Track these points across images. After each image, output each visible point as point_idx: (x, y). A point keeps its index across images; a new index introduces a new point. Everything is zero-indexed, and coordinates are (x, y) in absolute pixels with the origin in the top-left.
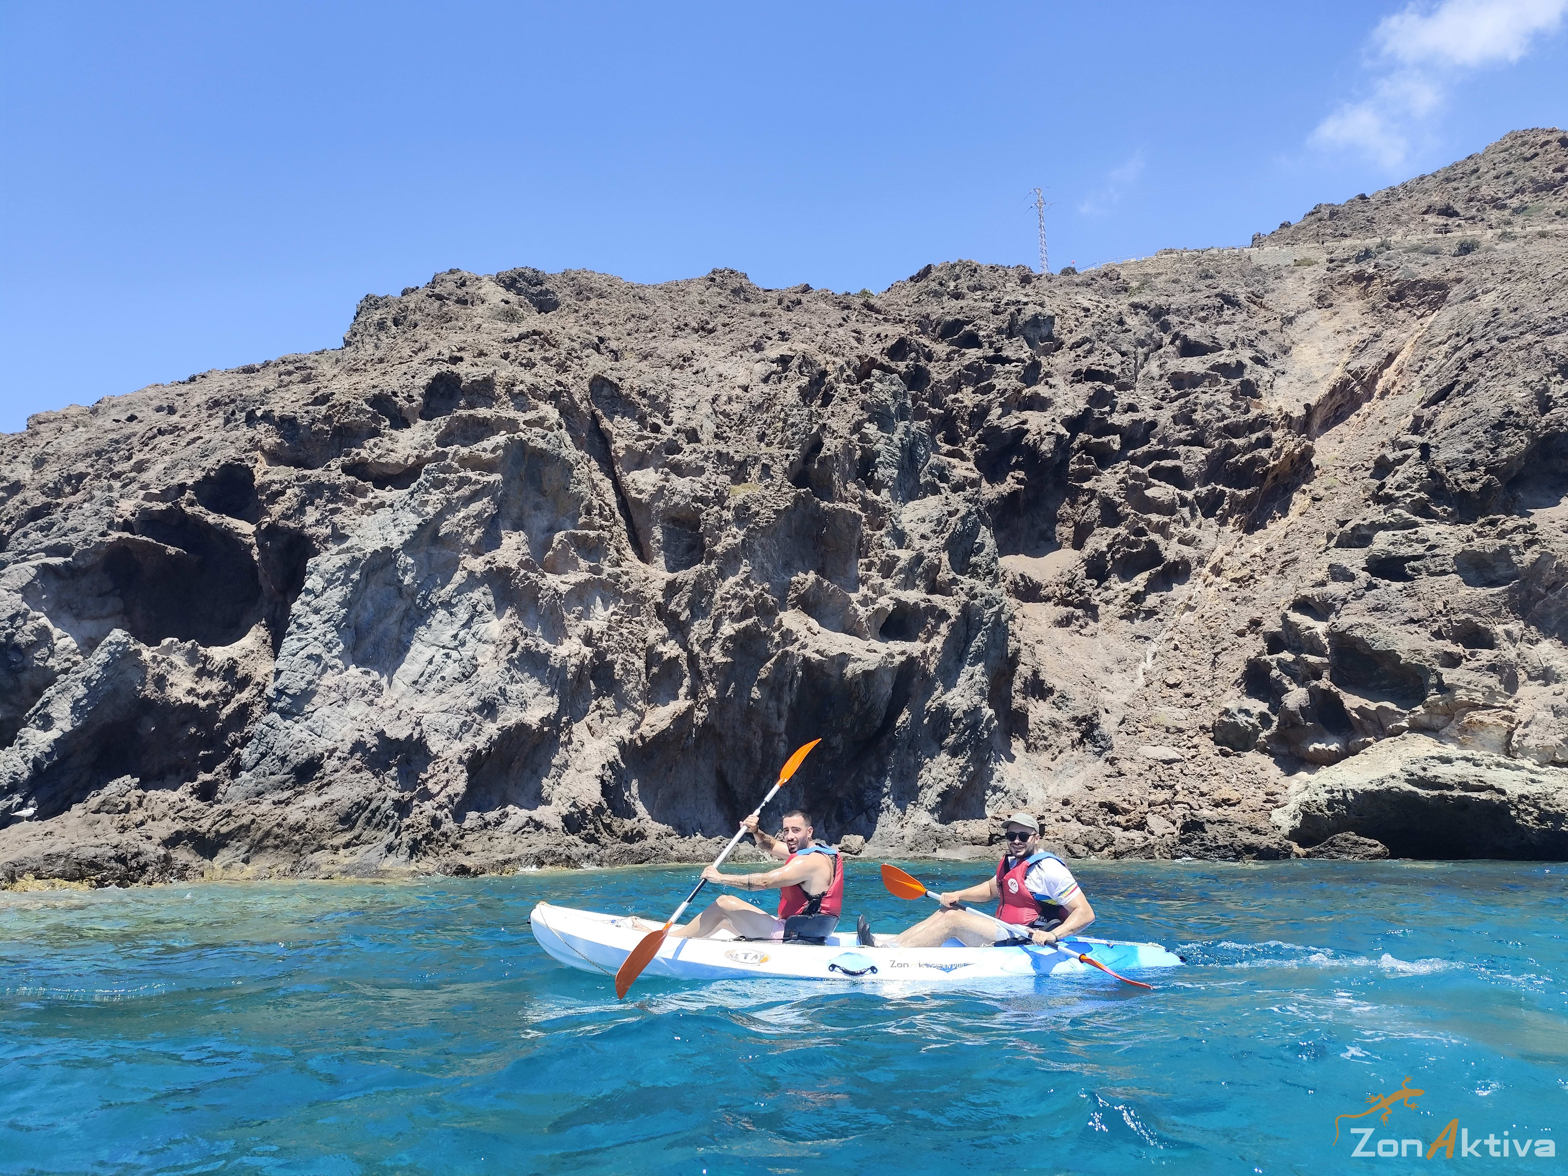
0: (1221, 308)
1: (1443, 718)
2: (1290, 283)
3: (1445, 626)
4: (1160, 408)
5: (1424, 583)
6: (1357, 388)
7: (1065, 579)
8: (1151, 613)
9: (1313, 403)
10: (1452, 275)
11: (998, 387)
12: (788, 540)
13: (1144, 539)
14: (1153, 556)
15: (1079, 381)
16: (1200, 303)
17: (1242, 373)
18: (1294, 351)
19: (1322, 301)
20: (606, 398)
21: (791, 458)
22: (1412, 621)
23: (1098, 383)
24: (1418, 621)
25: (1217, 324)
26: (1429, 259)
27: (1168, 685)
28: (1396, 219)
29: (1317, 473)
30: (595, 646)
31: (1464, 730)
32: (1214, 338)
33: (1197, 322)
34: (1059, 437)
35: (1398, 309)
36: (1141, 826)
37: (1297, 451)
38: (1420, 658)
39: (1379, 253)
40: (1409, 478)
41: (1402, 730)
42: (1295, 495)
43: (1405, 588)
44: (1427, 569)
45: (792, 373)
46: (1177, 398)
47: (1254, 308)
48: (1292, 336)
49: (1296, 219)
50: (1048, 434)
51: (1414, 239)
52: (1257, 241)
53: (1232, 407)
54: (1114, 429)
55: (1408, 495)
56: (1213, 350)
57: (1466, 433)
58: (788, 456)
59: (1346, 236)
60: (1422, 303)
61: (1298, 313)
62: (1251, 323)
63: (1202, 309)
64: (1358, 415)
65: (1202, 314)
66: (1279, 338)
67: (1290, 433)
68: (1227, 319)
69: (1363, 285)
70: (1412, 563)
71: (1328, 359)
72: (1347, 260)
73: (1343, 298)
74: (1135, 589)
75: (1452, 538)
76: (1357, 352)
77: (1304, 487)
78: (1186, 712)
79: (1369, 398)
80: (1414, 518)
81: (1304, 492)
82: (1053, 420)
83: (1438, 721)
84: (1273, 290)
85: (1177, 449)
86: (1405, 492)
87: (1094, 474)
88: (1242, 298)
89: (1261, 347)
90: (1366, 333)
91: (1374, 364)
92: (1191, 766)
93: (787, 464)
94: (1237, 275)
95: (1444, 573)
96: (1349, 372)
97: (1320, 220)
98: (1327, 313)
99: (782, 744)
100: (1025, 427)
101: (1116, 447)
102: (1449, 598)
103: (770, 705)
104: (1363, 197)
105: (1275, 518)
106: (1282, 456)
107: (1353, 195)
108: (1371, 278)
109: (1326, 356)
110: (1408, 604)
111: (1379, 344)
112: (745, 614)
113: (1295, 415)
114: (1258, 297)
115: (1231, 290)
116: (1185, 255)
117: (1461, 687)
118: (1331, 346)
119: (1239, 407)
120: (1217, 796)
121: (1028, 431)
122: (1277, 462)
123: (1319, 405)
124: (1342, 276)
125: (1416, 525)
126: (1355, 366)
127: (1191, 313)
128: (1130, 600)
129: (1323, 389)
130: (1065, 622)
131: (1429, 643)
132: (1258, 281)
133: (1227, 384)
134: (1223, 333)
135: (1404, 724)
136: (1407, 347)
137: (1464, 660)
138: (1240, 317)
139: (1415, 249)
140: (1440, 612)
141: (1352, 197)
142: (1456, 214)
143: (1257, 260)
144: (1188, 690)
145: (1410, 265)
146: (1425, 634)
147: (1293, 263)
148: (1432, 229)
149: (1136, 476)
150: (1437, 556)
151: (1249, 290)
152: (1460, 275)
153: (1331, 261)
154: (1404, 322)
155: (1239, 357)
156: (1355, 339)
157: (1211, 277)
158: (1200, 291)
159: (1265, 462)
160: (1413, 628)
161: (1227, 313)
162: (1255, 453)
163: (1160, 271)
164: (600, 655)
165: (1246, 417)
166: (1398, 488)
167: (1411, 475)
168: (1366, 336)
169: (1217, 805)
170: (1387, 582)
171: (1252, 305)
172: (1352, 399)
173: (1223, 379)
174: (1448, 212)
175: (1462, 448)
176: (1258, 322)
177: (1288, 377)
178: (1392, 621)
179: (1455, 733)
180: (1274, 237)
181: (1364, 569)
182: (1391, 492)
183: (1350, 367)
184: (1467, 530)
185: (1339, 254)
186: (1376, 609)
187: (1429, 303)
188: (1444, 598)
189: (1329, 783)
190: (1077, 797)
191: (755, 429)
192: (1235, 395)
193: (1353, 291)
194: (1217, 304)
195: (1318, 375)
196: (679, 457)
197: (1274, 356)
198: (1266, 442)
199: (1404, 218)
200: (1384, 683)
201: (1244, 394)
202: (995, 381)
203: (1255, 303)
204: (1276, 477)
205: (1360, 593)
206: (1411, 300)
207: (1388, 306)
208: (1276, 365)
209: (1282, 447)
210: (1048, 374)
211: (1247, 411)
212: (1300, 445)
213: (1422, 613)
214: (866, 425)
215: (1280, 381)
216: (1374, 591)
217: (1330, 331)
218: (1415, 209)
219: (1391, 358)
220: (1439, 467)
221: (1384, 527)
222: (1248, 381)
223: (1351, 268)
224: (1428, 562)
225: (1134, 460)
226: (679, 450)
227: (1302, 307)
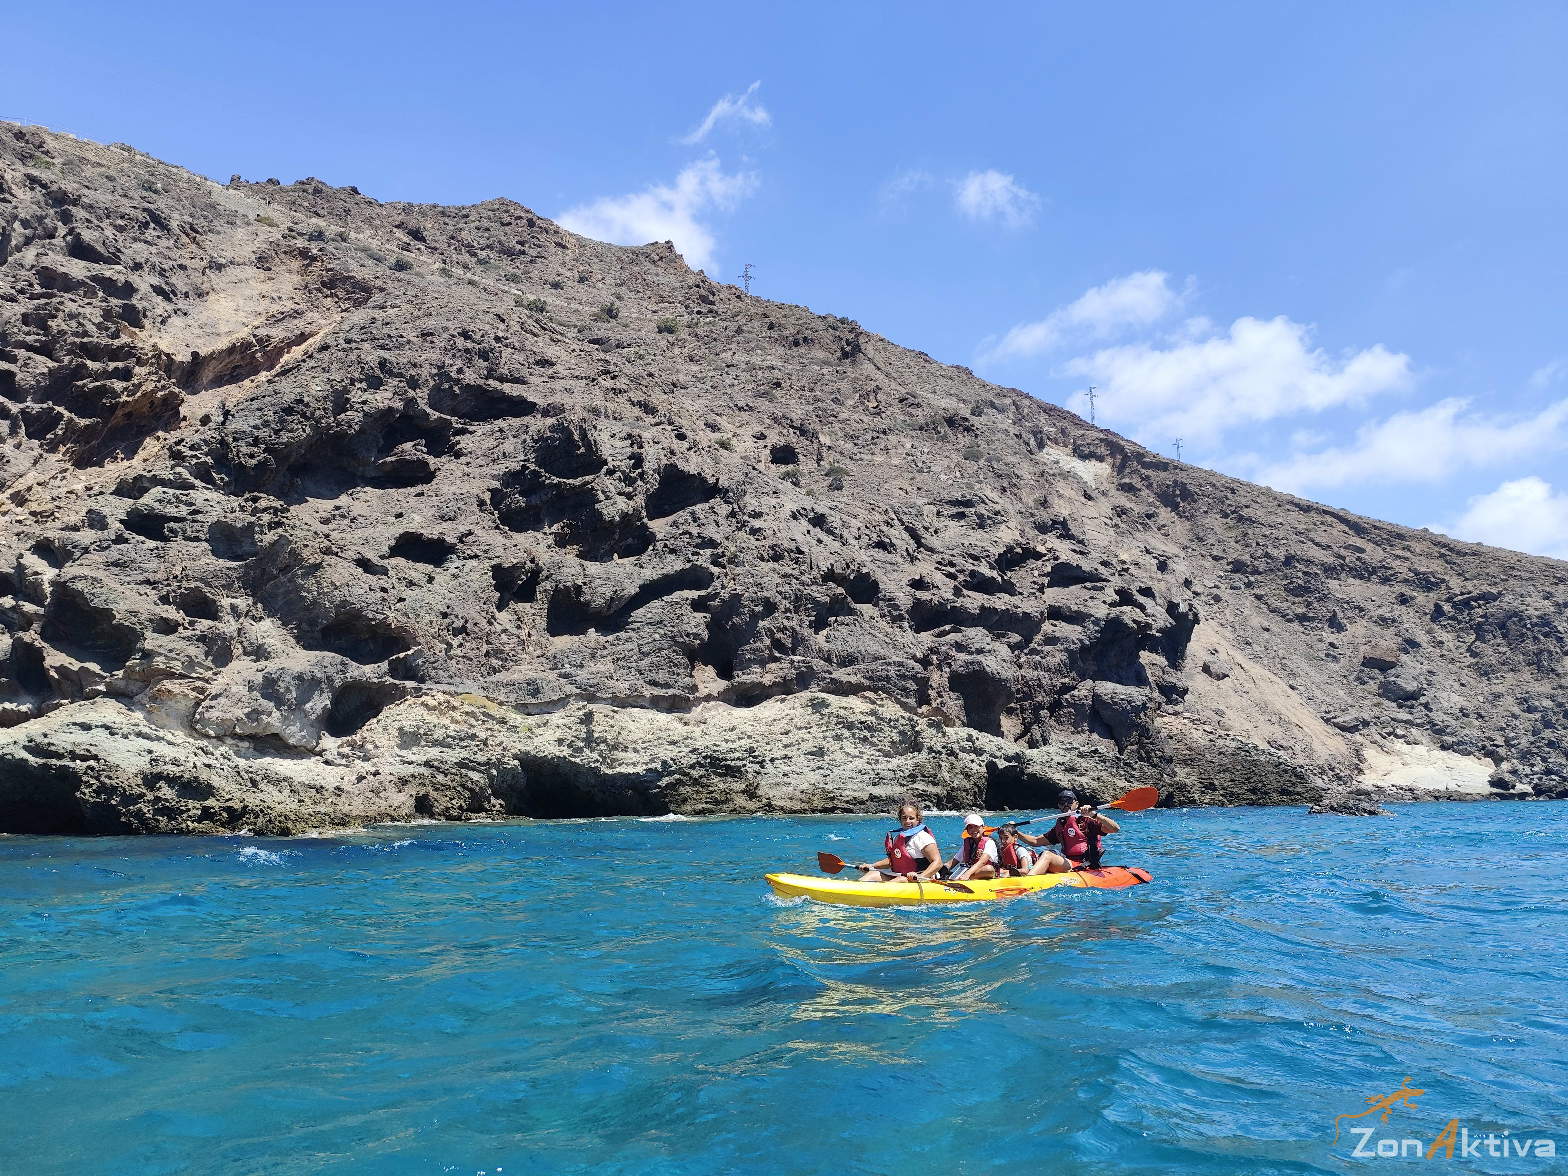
0: (146, 225)
1: (139, 684)
2: (241, 233)
3: (174, 591)
5: (177, 546)
6: (259, 354)
9: (203, 352)
10: (379, 283)
16: (122, 209)
17: (131, 296)
18: (212, 297)
19: (262, 261)
22: (148, 582)
24: (154, 583)
25: (135, 239)
26: (370, 262)
28: (369, 221)
29: (183, 424)
31: (153, 699)
32: (119, 251)
33: (110, 228)
35: (327, 296)
37: (159, 394)
38: (135, 620)
39: (333, 240)
40: (205, 441)
41: (98, 693)
42: (148, 439)
43: (157, 548)
44: (184, 532)
46: (38, 296)
47: (185, 239)
48: (214, 282)
49: (287, 182)
51: (375, 244)
52: (235, 182)
53: (99, 326)
55: (195, 456)
56: (107, 261)
57: (260, 409)
59: (319, 215)
60: (349, 299)
61: (232, 263)
62: (175, 253)
63: (122, 217)
64: (252, 381)
65: (120, 222)
66: (197, 278)
67: (157, 373)
68: (149, 239)
69: (308, 261)
70: (172, 524)
71: (242, 317)
72: (301, 234)
73: (284, 268)
75: (218, 508)
76: (272, 321)
77: (160, 433)
79: (270, 368)
80: (192, 480)
81: (158, 438)
83: (134, 687)
84: (219, 233)
86: (194, 453)
88: (174, 224)
89: (173, 280)
90: (289, 306)
91: (281, 337)
94: (187, 203)
95: (197, 539)
96: (255, 336)
97: (304, 191)
98: (262, 275)
102: (188, 564)
104: (355, 190)
105: (116, 458)
106: (139, 394)
107: (347, 185)
108: (314, 259)
109: (242, 314)
110: (154, 564)
111: (296, 321)
113: (178, 358)
114: (197, 232)
115: (167, 211)
116: (138, 157)
117: (161, 654)
118: (251, 306)
119: (107, 329)
122: (130, 399)
123: (211, 356)
124: (289, 246)
125: (193, 487)
126: (262, 332)
127: (108, 217)
129: (222, 344)
131: (152, 607)
132: (206, 217)
133: (105, 300)
134: (137, 251)
135: (102, 688)
136: (322, 334)
137: (180, 629)
138: (164, 243)
139: (364, 250)
140: (176, 577)
141: (346, 186)
142: (422, 239)
143: (215, 198)
145: (350, 261)
146: (153, 595)
147: (252, 217)
148: (396, 242)
150: (197, 521)
151: (190, 220)
152: (384, 286)
153: (291, 230)
154: (328, 309)
155: (135, 279)
156: (276, 308)
157: (156, 192)
158: (132, 198)
159: (115, 395)
160: (147, 589)
161: (151, 233)
162: (108, 383)
163: (103, 162)
165: (111, 341)
166: (192, 448)
167: (208, 438)
168: (286, 309)
170: (143, 538)
171: (183, 236)
172: (251, 363)
173: (100, 294)
174: (417, 235)
175: (252, 423)
176: (182, 256)
177: (189, 320)
178: (128, 579)
179: (145, 700)
180: (255, 189)
181: (122, 521)
182: (183, 449)
183: (257, 332)
184: (235, 502)
185: (301, 228)
186: (116, 564)
187: (355, 301)
188: (184, 564)
192: (107, 314)
193: (296, 264)
194: (140, 218)
195: (223, 329)
197: (186, 295)
198: (125, 375)
199: (377, 222)
200: (100, 642)
201: (121, 316)
203: (188, 235)
204: (129, 415)
205: (105, 545)
206: (340, 292)
207: (318, 290)
208: (182, 304)
209: (140, 385)
211: (116, 335)
212: (164, 388)
213: (160, 576)
215: (176, 321)
216: (121, 546)
217: (255, 293)
218: (390, 220)
219: (302, 338)
220: (227, 435)
221: (163, 483)
222: (133, 306)
223: (301, 243)
224: (187, 526)
227: (237, 259)
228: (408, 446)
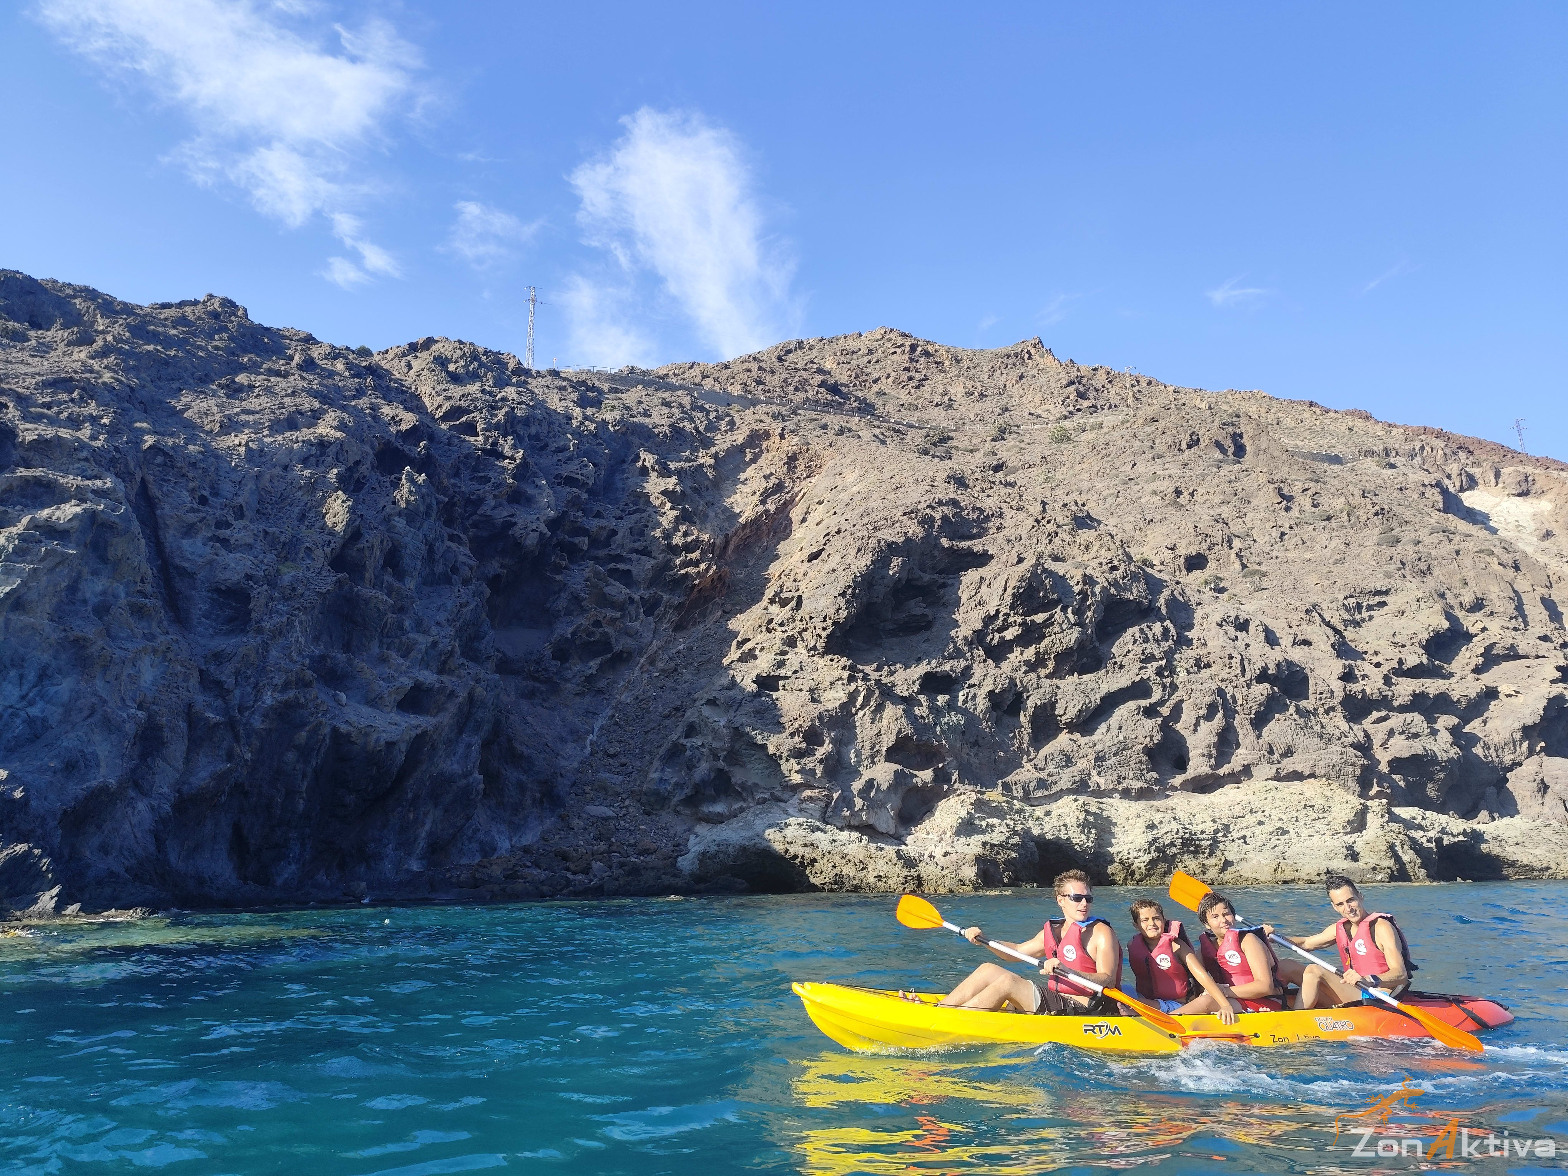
3: (798, 729)
4: (621, 518)
5: (789, 697)
6: (762, 527)
7: (534, 658)
8: (600, 691)
9: (730, 534)
11: (493, 480)
12: (320, 616)
13: (600, 630)
14: (605, 645)
15: (559, 484)
17: (684, 501)
20: (158, 465)
21: (333, 545)
22: (779, 723)
23: (575, 490)
24: (783, 724)
26: (819, 432)
27: (609, 756)
28: (802, 387)
29: (728, 590)
30: (148, 709)
31: (801, 803)
32: (665, 465)
34: (542, 534)
35: (793, 468)
36: (587, 870)
38: (782, 750)
40: (788, 619)
41: (766, 800)
42: (711, 606)
43: (777, 699)
44: (792, 687)
45: (330, 459)
46: (635, 512)
48: (721, 473)
50: (533, 530)
53: (674, 529)
54: (585, 532)
55: (786, 631)
56: (664, 475)
57: (824, 595)
58: (330, 542)
62: (693, 456)
64: (760, 547)
65: (658, 440)
66: (712, 473)
67: (712, 557)
68: (676, 448)
70: (784, 682)
74: (590, 672)
75: (809, 667)
76: (763, 497)
77: (718, 600)
78: (621, 778)
79: (768, 535)
80: (788, 649)
81: (718, 605)
82: (538, 519)
83: (787, 796)
85: (630, 556)
86: (784, 629)
87: (566, 568)
89: (698, 478)
90: (771, 481)
91: (773, 509)
92: (622, 822)
93: (328, 550)
95: (801, 691)
96: (757, 513)
99: (301, 801)
100: (513, 520)
101: (585, 548)
103: (298, 767)
105: (696, 623)
109: (742, 495)
112: (286, 686)
113: (717, 541)
115: (680, 423)
116: (647, 380)
118: (746, 487)
119: (679, 530)
120: (640, 847)
121: (515, 524)
122: (701, 580)
123: (733, 535)
125: (788, 653)
126: (760, 508)
127: (649, 438)
128: (585, 681)
129: (739, 523)
130: (529, 695)
131: (788, 740)
132: (700, 419)
133: (672, 508)
135: (767, 796)
136: (797, 499)
137: (806, 755)
140: (797, 719)
142: (839, 392)
143: (700, 400)
144: (623, 761)
145: (805, 434)
146: (786, 733)
149: (597, 574)
150: (799, 678)
151: (693, 425)
156: (763, 485)
159: (694, 579)
160: (780, 728)
161: (676, 444)
162: (688, 570)
163: (626, 388)
164: (150, 717)
165: (684, 540)
166: (781, 625)
167: (789, 617)
168: (770, 486)
169: (640, 854)
170: (768, 693)
171: (694, 441)
173: (669, 504)
174: (834, 389)
175: (820, 605)
176: (697, 457)
177: (715, 509)
178: (768, 722)
179: (796, 804)
181: (754, 682)
182: (775, 626)
183: (757, 509)
186: (759, 712)
187: (813, 468)
188: (800, 710)
189: (718, 839)
190: (535, 847)
191: (297, 510)
192: (677, 519)
194: (669, 435)
195: (735, 510)
196: (228, 532)
197: (706, 488)
198: (695, 562)
200: (758, 766)
201: (683, 519)
202: (491, 474)
203: (697, 438)
204: (700, 590)
205: (750, 699)
206: (802, 463)
207: (786, 464)
208: (708, 497)
209: (706, 569)
210: (535, 475)
211: (684, 534)
212: (719, 568)
213: (785, 718)
214: (397, 518)
215: (709, 512)
216: (759, 699)
218: (813, 381)
222: (687, 508)
223: (766, 425)
224: (793, 682)
225: (596, 559)
226: (228, 525)
228: (912, 603)
